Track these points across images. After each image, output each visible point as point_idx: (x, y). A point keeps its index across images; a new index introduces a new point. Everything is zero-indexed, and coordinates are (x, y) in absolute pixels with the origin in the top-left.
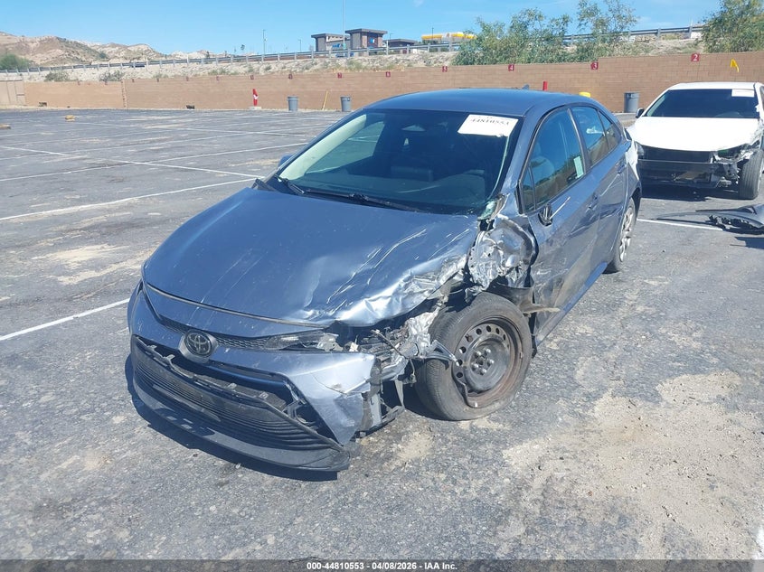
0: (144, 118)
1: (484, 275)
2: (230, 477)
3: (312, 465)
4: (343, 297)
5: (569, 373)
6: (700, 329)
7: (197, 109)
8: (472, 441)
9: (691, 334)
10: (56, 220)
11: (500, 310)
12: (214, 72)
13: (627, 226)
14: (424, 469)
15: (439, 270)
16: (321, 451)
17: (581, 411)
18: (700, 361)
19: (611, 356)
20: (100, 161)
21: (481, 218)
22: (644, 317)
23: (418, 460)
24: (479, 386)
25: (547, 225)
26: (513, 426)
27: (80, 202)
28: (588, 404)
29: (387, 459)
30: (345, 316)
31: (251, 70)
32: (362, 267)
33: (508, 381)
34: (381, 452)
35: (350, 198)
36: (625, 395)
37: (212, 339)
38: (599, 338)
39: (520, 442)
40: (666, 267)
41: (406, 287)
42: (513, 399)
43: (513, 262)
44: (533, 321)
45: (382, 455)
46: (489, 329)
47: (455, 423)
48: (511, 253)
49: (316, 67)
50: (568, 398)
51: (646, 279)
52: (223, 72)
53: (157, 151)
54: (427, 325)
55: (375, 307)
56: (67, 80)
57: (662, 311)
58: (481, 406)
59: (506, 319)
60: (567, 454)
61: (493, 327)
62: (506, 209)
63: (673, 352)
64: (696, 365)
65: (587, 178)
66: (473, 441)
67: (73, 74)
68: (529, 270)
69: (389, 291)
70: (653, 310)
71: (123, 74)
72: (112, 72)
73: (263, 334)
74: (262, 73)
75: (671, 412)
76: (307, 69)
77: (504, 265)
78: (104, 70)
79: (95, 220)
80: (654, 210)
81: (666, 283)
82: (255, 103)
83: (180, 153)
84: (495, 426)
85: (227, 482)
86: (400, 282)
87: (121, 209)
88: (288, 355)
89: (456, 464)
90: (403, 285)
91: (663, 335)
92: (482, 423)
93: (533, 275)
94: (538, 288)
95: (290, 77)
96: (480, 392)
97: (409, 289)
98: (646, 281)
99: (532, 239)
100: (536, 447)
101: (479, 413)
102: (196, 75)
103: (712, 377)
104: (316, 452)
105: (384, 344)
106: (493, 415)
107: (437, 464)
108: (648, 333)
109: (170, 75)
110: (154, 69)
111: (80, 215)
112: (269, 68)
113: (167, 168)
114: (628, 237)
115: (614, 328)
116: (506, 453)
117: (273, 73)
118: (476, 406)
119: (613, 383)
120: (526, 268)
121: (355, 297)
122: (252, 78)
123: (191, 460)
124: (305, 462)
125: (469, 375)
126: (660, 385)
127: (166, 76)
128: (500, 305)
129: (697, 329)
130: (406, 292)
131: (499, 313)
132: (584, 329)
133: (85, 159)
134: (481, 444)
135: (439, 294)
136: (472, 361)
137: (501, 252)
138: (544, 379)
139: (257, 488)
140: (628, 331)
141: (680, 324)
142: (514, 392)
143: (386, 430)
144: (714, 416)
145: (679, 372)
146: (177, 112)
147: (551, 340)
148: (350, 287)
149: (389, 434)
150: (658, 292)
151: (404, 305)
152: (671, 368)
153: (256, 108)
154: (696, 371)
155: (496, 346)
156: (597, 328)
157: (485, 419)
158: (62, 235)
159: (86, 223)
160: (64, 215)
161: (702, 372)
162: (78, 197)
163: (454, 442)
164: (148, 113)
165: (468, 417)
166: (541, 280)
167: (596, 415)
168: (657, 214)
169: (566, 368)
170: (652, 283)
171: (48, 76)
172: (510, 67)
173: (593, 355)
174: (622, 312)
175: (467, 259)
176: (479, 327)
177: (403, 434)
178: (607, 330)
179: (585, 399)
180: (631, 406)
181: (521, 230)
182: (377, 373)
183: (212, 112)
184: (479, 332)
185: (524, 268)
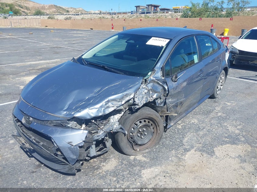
0: (75, 32)
1: (140, 101)
2: (38, 170)
3: (62, 170)
4: (80, 107)
5: (181, 139)
6: (241, 125)
7: (93, 30)
8: (131, 165)
9: (237, 126)
10: (30, 66)
11: (149, 114)
12: (100, 18)
13: (221, 81)
14: (109, 175)
15: (122, 98)
16: (65, 166)
17: (180, 156)
18: (237, 139)
19: (201, 133)
20: (55, 46)
21: (145, 78)
22: (220, 118)
23: (108, 171)
24: (139, 143)
25: (175, 82)
26: (151, 160)
27: (41, 60)
28: (184, 153)
29: (97, 169)
30: (78, 115)
31: (112, 17)
32: (91, 95)
33: (153, 141)
34: (96, 166)
35: (101, 67)
36: (200, 151)
37: (31, 119)
38: (199, 125)
39: (150, 167)
40: (236, 98)
41: (106, 104)
42: (155, 148)
43: (157, 96)
44: (167, 118)
45: (96, 167)
46: (145, 121)
47: (129, 156)
48: (156, 93)
49: (134, 17)
50: (177, 150)
51: (226, 102)
52: (103, 18)
53: (74, 43)
54: (118, 118)
55: (91, 112)
56: (54, 19)
57: (228, 116)
58: (140, 150)
59: (152, 118)
60: (167, 175)
61: (147, 120)
62: (155, 75)
63: (226, 134)
64: (234, 140)
65: (200, 63)
66: (133, 165)
67: (56, 17)
68: (166, 99)
69: (98, 106)
70: (225, 115)
71: (71, 18)
72: (68, 17)
73: (46, 119)
74: (116, 18)
75: (217, 160)
76: (131, 17)
77: (152, 97)
78: (66, 16)
79: (43, 66)
80: (239, 74)
81: (234, 104)
82: (113, 28)
83: (82, 44)
84: (144, 159)
85: (36, 172)
86: (103, 103)
87: (53, 63)
88: (54, 128)
89: (122, 174)
90: (104, 104)
91: (225, 126)
92: (140, 157)
93: (167, 101)
94: (170, 106)
95: (124, 20)
96: (140, 145)
97: (108, 105)
98: (226, 103)
99: (166, 88)
100: (156, 170)
101: (139, 153)
102: (94, 18)
103: (239, 147)
104: (63, 166)
105: (97, 126)
106: (145, 154)
107: (115, 173)
108: (219, 125)
109: (86, 18)
110: (82, 16)
111: (38, 65)
112: (119, 17)
113: (75, 49)
114: (221, 85)
115: (206, 121)
116: (143, 171)
117: (119, 18)
118: (138, 150)
119: (197, 145)
120: (165, 98)
121: (84, 107)
122: (112, 20)
123: (28, 161)
124: (59, 169)
125: (135, 138)
126: (216, 148)
127: (85, 19)
128: (149, 113)
129: (240, 125)
130: (105, 106)
131: (149, 116)
132: (195, 121)
133: (50, 45)
134: (135, 166)
135: (122, 107)
136: (138, 133)
137: (151, 92)
138: (171, 141)
139: (45, 175)
140: (211, 123)
141: (234, 122)
142: (155, 145)
143: (102, 157)
144: (235, 163)
145: (227, 143)
146: (86, 30)
147: (180, 124)
148: (84, 103)
149: (102, 158)
150: (229, 108)
151: (104, 111)
152: (223, 141)
153: (113, 30)
154: (233, 143)
155: (148, 128)
156: (199, 121)
157: (141, 156)
158: (29, 71)
159: (39, 67)
160: (34, 64)
161: (236, 144)
162: (41, 58)
163: (125, 165)
164: (78, 30)
165: (134, 154)
166: (171, 103)
167: (186, 158)
168: (240, 76)
169: (181, 137)
170: (229, 104)
171: (48, 17)
172: (200, 19)
173: (194, 132)
174: (212, 115)
175: (135, 94)
176: (141, 120)
177: (108, 159)
178: (203, 122)
179: (183, 151)
180: (201, 156)
181: (161, 84)
182: (90, 137)
183: (98, 31)
184: (140, 122)
185: (164, 98)
